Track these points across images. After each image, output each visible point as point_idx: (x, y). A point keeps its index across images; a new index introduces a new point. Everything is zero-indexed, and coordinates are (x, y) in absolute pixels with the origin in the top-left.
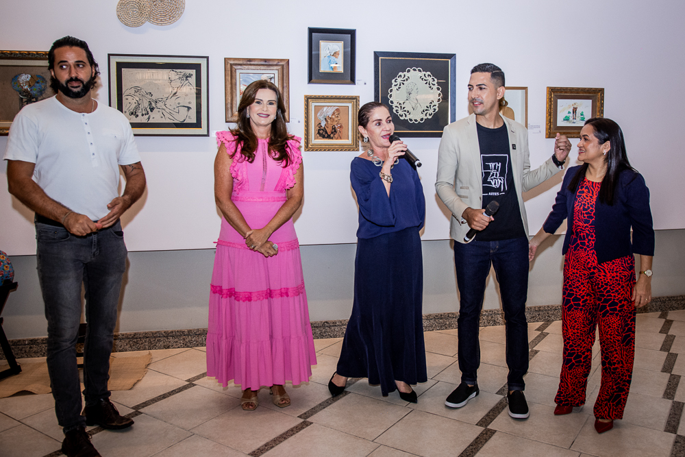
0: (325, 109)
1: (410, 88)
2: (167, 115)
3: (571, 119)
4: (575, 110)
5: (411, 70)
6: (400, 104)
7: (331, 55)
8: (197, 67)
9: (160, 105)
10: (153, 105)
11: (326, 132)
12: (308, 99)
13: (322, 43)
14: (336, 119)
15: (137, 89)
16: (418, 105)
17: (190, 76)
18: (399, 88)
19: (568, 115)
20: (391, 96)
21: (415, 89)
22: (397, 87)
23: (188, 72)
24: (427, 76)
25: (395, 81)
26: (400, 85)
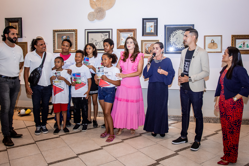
0: (148, 44)
1: (177, 37)
2: (100, 47)
3: (242, 47)
4: (244, 44)
5: (178, 31)
7: (150, 26)
8: (109, 32)
9: (99, 44)
10: (97, 44)
11: (148, 52)
12: (142, 41)
13: (147, 23)
14: (151, 48)
15: (92, 39)
16: (180, 43)
17: (107, 35)
19: (241, 45)
20: (170, 40)
21: (179, 37)
22: (173, 37)
23: (106, 34)
24: (183, 32)
25: (172, 35)
26: (174, 36)
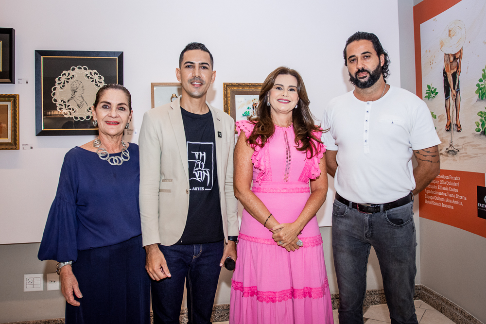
1: (75, 86)
5: (76, 68)
6: (64, 102)
16: (84, 103)
18: (63, 86)
20: (54, 94)
21: (80, 87)
22: (61, 85)
24: (93, 74)
25: (59, 80)
26: (64, 83)
